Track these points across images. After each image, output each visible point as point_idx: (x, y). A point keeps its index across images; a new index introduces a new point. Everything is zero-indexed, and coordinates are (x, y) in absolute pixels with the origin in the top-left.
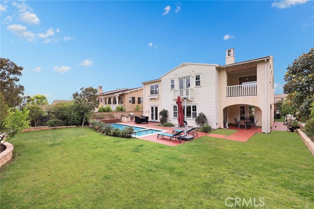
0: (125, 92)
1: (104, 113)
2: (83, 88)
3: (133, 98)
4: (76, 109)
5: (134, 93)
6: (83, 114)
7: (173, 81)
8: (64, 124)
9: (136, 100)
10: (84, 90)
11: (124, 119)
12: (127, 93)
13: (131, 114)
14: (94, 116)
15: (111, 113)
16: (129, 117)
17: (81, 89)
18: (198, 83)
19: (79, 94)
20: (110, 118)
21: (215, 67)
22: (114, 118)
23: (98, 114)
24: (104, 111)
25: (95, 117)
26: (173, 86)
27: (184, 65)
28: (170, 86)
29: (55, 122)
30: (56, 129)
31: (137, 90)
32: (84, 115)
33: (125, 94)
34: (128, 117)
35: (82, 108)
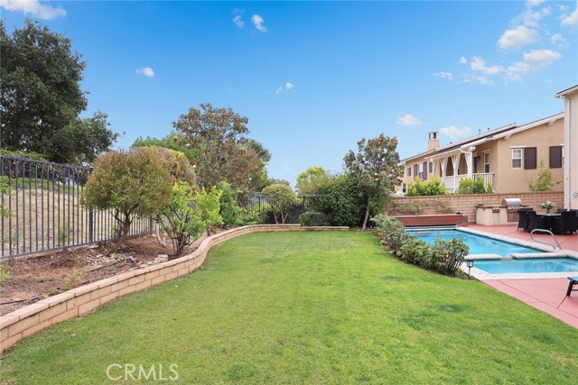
1: (421, 199)
2: (364, 140)
3: (530, 152)
4: (350, 189)
5: (534, 134)
6: (364, 201)
8: (328, 221)
9: (543, 156)
10: (366, 144)
11: (485, 216)
12: (502, 138)
13: (509, 200)
14: (395, 206)
15: (442, 199)
16: (503, 212)
17: (359, 143)
19: (356, 155)
20: (438, 212)
22: (449, 211)
23: (405, 202)
24: (422, 193)
25: (395, 209)
29: (312, 216)
30: (312, 230)
31: (546, 125)
32: (367, 204)
34: (498, 211)
35: (364, 188)
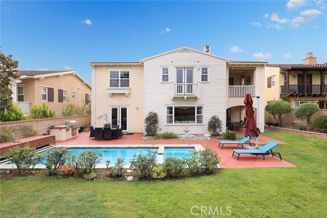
0: (36, 77)
3: (51, 91)
5: (53, 80)
7: (165, 70)
9: (56, 94)
11: (58, 135)
12: (38, 79)
13: (72, 121)
15: (26, 124)
16: (71, 129)
18: (204, 78)
20: (26, 136)
21: (225, 62)
22: (35, 133)
26: (165, 78)
27: (185, 50)
28: (161, 77)
31: (58, 76)
33: (33, 80)
34: (68, 130)
